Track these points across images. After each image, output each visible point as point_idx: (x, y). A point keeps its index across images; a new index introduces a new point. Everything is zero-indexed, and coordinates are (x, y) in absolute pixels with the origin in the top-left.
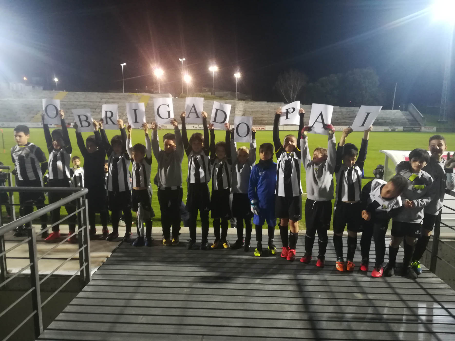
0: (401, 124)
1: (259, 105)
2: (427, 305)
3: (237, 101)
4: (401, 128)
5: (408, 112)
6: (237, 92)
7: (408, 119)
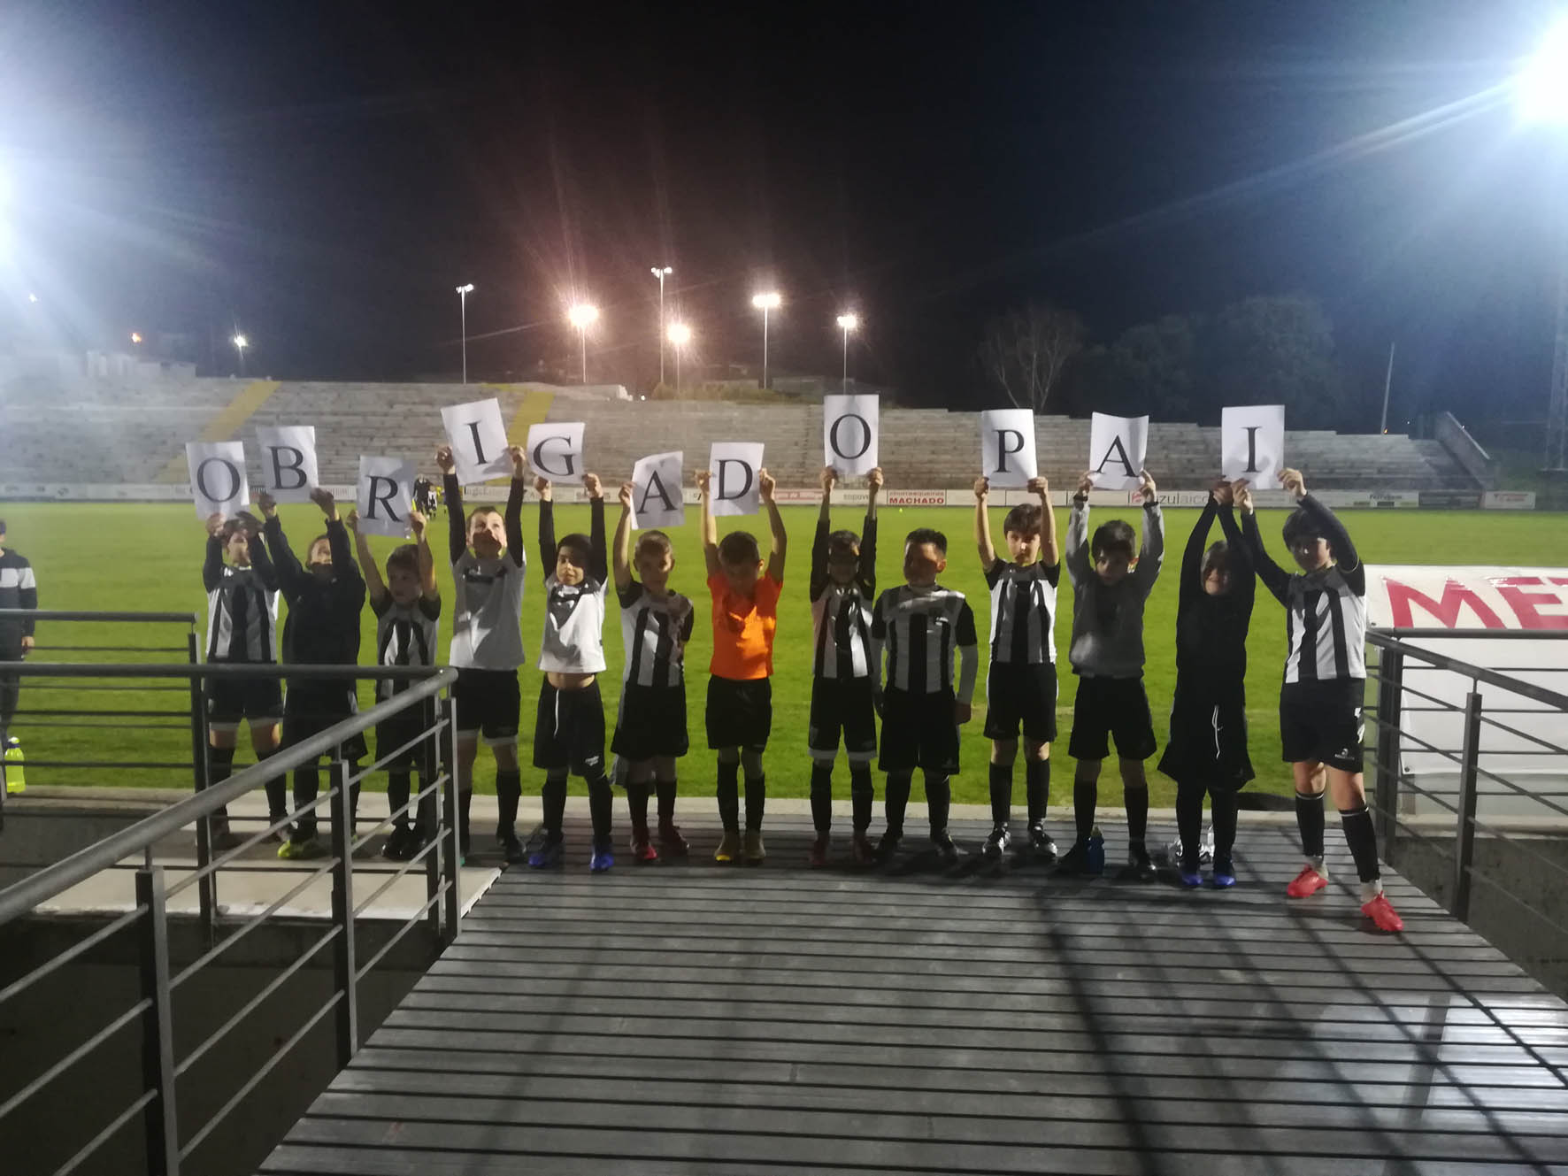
0: (1412, 485)
1: (923, 421)
2: (1431, 1000)
4: (1412, 497)
5: (1435, 443)
6: (847, 377)
7: (1436, 467)
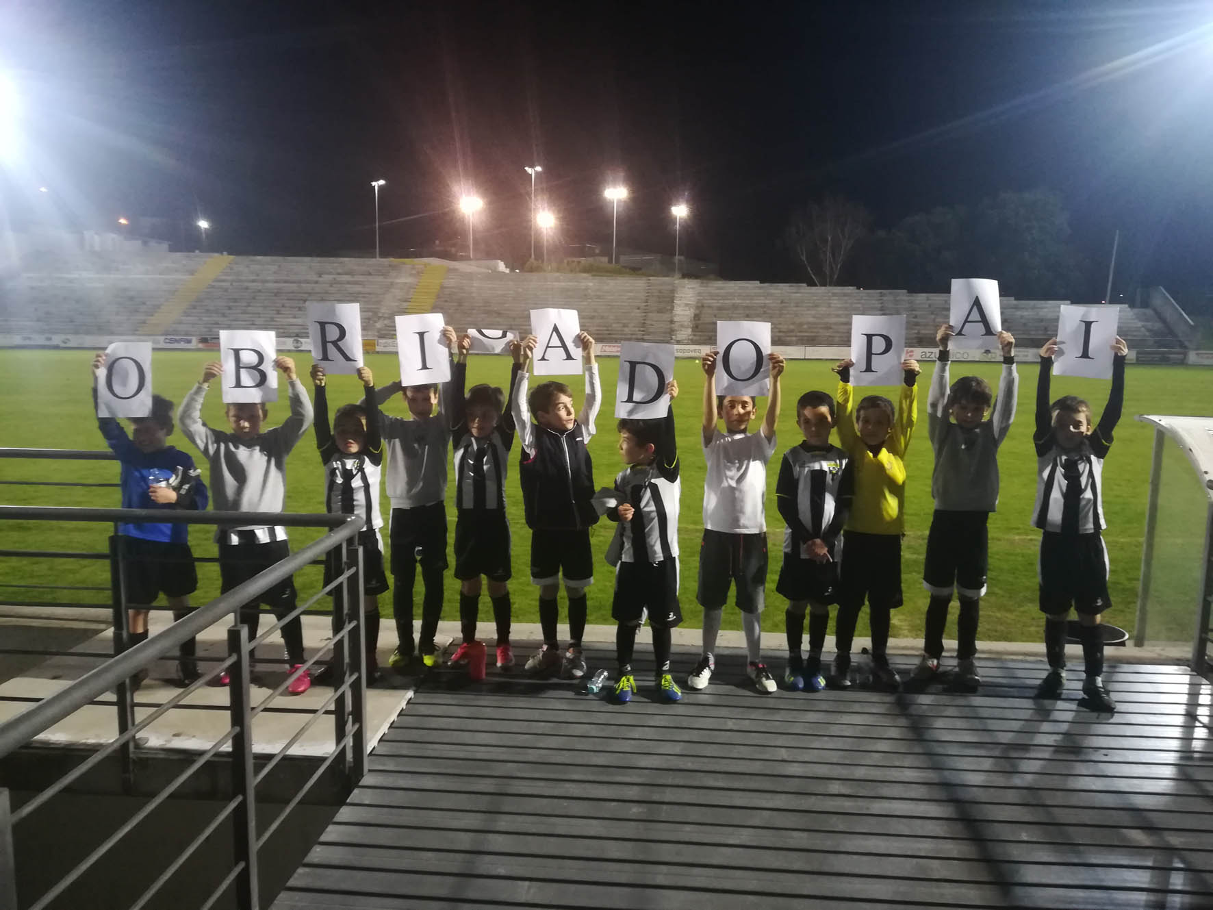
1: (739, 291)
3: (680, 279)
5: (1149, 312)
6: (679, 255)
7: (1149, 330)
